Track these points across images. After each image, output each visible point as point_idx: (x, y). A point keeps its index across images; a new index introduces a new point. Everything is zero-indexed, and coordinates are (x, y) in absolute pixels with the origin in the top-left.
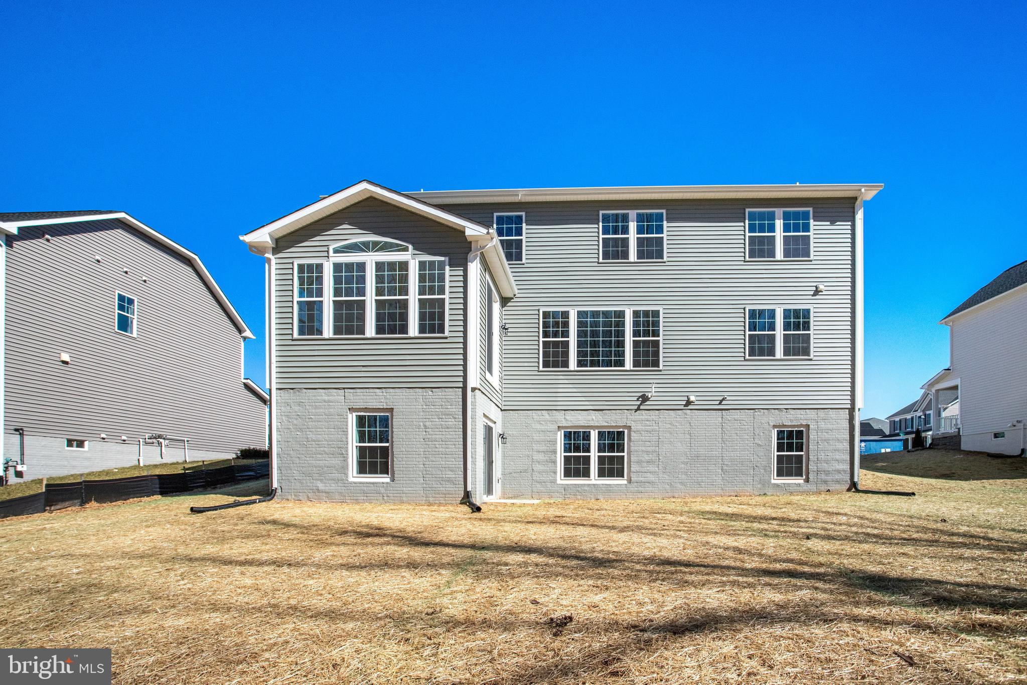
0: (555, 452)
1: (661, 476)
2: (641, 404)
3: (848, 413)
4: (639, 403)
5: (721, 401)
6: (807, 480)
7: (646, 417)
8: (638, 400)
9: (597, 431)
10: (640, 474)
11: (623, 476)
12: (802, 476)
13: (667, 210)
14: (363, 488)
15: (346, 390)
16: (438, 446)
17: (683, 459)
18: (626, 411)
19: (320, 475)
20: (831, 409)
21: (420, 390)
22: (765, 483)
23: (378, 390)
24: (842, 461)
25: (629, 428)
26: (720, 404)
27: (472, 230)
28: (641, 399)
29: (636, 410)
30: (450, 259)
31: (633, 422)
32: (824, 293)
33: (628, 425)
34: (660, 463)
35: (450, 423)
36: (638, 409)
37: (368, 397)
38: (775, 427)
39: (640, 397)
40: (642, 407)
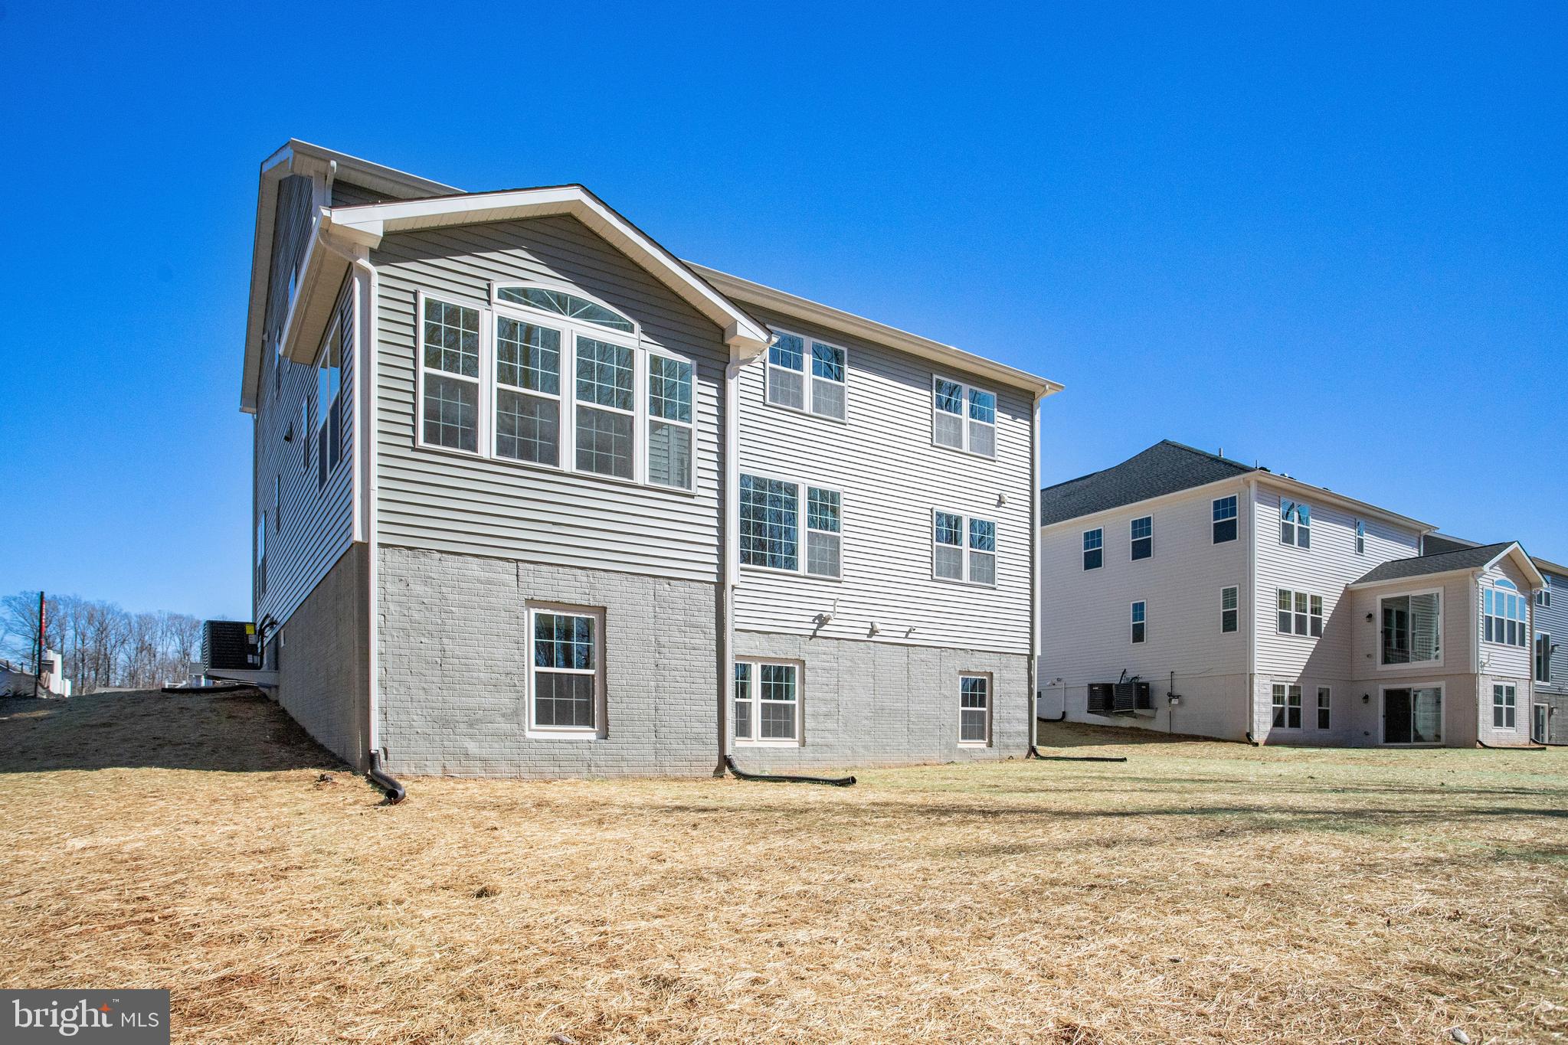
1: (841, 735)
2: (817, 629)
3: (1027, 660)
4: (814, 626)
5: (908, 633)
6: (990, 745)
7: (823, 649)
8: (814, 622)
9: (760, 665)
10: (817, 732)
11: (793, 736)
12: (985, 739)
13: (849, 349)
14: (553, 751)
15: (520, 564)
16: (678, 679)
17: (866, 712)
18: (798, 637)
19: (471, 725)
20: (1013, 654)
21: (651, 580)
22: (951, 747)
23: (579, 571)
24: (1022, 721)
25: (802, 663)
26: (906, 637)
27: (747, 329)
28: (817, 621)
29: (811, 637)
30: (699, 365)
31: (807, 655)
32: (1007, 505)
33: (802, 658)
34: (840, 717)
35: (697, 641)
36: (814, 636)
37: (561, 583)
38: (961, 672)
39: (816, 618)
40: (819, 633)
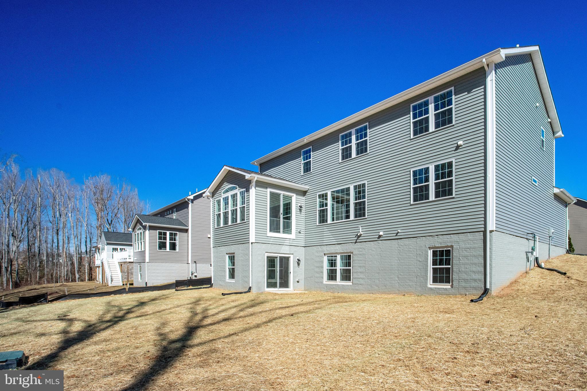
0: (322, 267)
1: (366, 280)
2: (357, 239)
3: (482, 235)
4: (356, 238)
5: (397, 234)
6: (452, 286)
7: (360, 246)
8: (356, 237)
10: (357, 279)
11: (350, 280)
12: (449, 283)
13: (369, 122)
14: (229, 284)
15: (225, 246)
16: (244, 268)
17: (377, 270)
18: (351, 243)
19: (221, 279)
20: (469, 232)
21: (240, 245)
22: (424, 287)
23: (232, 246)
24: (479, 272)
25: (352, 253)
30: (246, 189)
31: (354, 250)
33: (352, 251)
34: (366, 273)
35: (247, 258)
36: (356, 242)
37: (230, 249)
38: (430, 248)
39: (356, 235)
40: (358, 241)
